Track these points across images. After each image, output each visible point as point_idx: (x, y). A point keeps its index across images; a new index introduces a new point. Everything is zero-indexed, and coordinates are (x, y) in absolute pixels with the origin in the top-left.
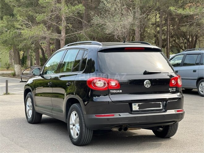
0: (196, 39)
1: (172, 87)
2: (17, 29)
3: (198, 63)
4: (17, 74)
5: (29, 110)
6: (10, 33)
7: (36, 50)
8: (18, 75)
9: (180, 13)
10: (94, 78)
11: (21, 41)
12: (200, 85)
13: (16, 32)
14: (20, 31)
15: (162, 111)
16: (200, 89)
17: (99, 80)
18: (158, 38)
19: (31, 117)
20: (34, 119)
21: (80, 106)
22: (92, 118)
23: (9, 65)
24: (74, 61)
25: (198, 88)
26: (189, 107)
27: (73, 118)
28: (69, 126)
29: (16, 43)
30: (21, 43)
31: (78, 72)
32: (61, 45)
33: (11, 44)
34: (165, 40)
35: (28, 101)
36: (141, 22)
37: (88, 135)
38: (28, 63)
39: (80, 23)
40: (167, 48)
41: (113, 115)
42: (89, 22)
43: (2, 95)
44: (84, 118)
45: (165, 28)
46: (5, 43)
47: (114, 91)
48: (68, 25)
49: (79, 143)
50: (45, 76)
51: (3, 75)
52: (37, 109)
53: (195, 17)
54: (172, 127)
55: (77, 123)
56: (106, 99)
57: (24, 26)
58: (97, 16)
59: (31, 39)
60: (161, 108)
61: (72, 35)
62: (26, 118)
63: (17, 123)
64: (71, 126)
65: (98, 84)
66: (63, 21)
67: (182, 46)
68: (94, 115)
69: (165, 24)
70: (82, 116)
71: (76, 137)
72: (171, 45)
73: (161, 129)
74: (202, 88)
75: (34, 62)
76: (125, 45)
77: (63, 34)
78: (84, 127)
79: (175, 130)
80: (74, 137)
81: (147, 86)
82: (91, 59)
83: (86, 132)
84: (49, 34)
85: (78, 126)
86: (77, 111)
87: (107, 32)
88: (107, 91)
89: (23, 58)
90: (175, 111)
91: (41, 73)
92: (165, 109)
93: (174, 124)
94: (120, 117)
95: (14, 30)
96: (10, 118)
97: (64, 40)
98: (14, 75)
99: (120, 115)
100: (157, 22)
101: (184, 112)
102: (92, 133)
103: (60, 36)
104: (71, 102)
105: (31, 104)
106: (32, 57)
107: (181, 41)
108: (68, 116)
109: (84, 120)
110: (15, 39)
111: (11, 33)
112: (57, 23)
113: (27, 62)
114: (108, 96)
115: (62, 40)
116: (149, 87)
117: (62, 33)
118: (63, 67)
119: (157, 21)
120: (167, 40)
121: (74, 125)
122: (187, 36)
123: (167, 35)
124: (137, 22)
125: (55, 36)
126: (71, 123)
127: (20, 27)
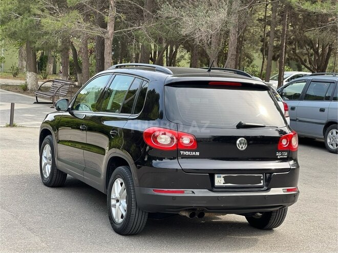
0: (330, 50)
1: (282, 151)
2: (35, 15)
3: (329, 97)
4: (30, 89)
5: (46, 164)
6: (22, 21)
7: (64, 51)
8: (32, 90)
9: (306, 8)
10: (156, 128)
11: (40, 36)
12: (330, 134)
13: (32, 21)
14: (39, 19)
15: (262, 189)
16: (329, 141)
17: (163, 132)
18: (267, 43)
19: (48, 176)
20: (53, 181)
21: (130, 170)
22: (149, 195)
23: (17, 69)
24: (127, 89)
25: (325, 138)
26: (308, 173)
27: (118, 189)
28: (110, 201)
29: (31, 38)
30: (39, 38)
31: (130, 115)
32: (106, 47)
33: (23, 40)
34: (278, 48)
35: (45, 149)
36: (240, 18)
37: (139, 220)
38: (50, 67)
39: (140, 12)
40: (280, 62)
41: (183, 192)
42: (154, 12)
43: (4, 127)
44: (134, 192)
45: (280, 28)
46: (13, 36)
47: (187, 153)
48: (120, 15)
49: (125, 230)
50: (75, 112)
51: (6, 87)
52: (59, 164)
53: (331, 18)
54: (278, 214)
55: (123, 198)
56: (173, 165)
57: (47, 11)
58: (168, 5)
59: (56, 34)
60: (262, 184)
61: (125, 32)
62: (40, 177)
63: (25, 183)
64: (113, 202)
65: (161, 138)
66: (112, 7)
67: (305, 61)
68: (152, 189)
69: (280, 21)
70: (132, 188)
71: (121, 220)
72: (287, 56)
73: (259, 214)
74: (332, 140)
75: (60, 68)
76: (210, 76)
77: (110, 29)
78: (134, 207)
79: (281, 218)
80: (117, 220)
81: (241, 147)
82: (154, 90)
83: (137, 215)
84: (87, 28)
85: (124, 203)
86: (123, 179)
87: (184, 32)
88: (175, 152)
89: (41, 59)
90: (284, 190)
91: (70, 107)
92: (267, 186)
93: (281, 210)
94: (193, 195)
95: (29, 17)
96: (13, 173)
97: (112, 39)
98: (25, 89)
99: (193, 192)
100: (268, 17)
101: (299, 192)
102: (147, 216)
103: (104, 33)
104: (115, 162)
105: (50, 155)
106: (57, 60)
107: (305, 51)
108: (109, 185)
109: (135, 194)
110: (30, 32)
111: (25, 21)
112: (101, 10)
113: (47, 67)
114: (176, 161)
115: (108, 39)
116: (244, 149)
117: (108, 26)
118: (107, 98)
119: (267, 15)
120: (282, 49)
121: (118, 201)
122: (315, 44)
123: (283, 40)
124: (234, 19)
125: (97, 31)
126: (113, 196)
127: (39, 12)
